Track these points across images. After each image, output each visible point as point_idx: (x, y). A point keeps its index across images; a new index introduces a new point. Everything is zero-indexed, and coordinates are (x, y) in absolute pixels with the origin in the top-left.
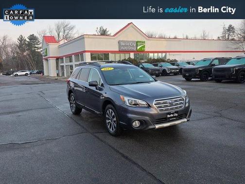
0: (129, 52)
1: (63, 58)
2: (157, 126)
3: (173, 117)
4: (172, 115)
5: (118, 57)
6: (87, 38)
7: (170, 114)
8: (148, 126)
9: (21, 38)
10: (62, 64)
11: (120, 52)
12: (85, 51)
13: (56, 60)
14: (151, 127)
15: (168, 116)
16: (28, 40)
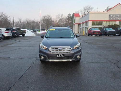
0: (116, 20)
1: (81, 24)
2: (50, 60)
3: (61, 57)
4: (60, 56)
5: (108, 24)
6: (91, 14)
7: (59, 55)
8: (46, 60)
9: (69, 15)
10: (80, 27)
11: (110, 20)
12: (89, 21)
13: (78, 25)
14: (47, 60)
15: (57, 56)
16: (72, 16)
